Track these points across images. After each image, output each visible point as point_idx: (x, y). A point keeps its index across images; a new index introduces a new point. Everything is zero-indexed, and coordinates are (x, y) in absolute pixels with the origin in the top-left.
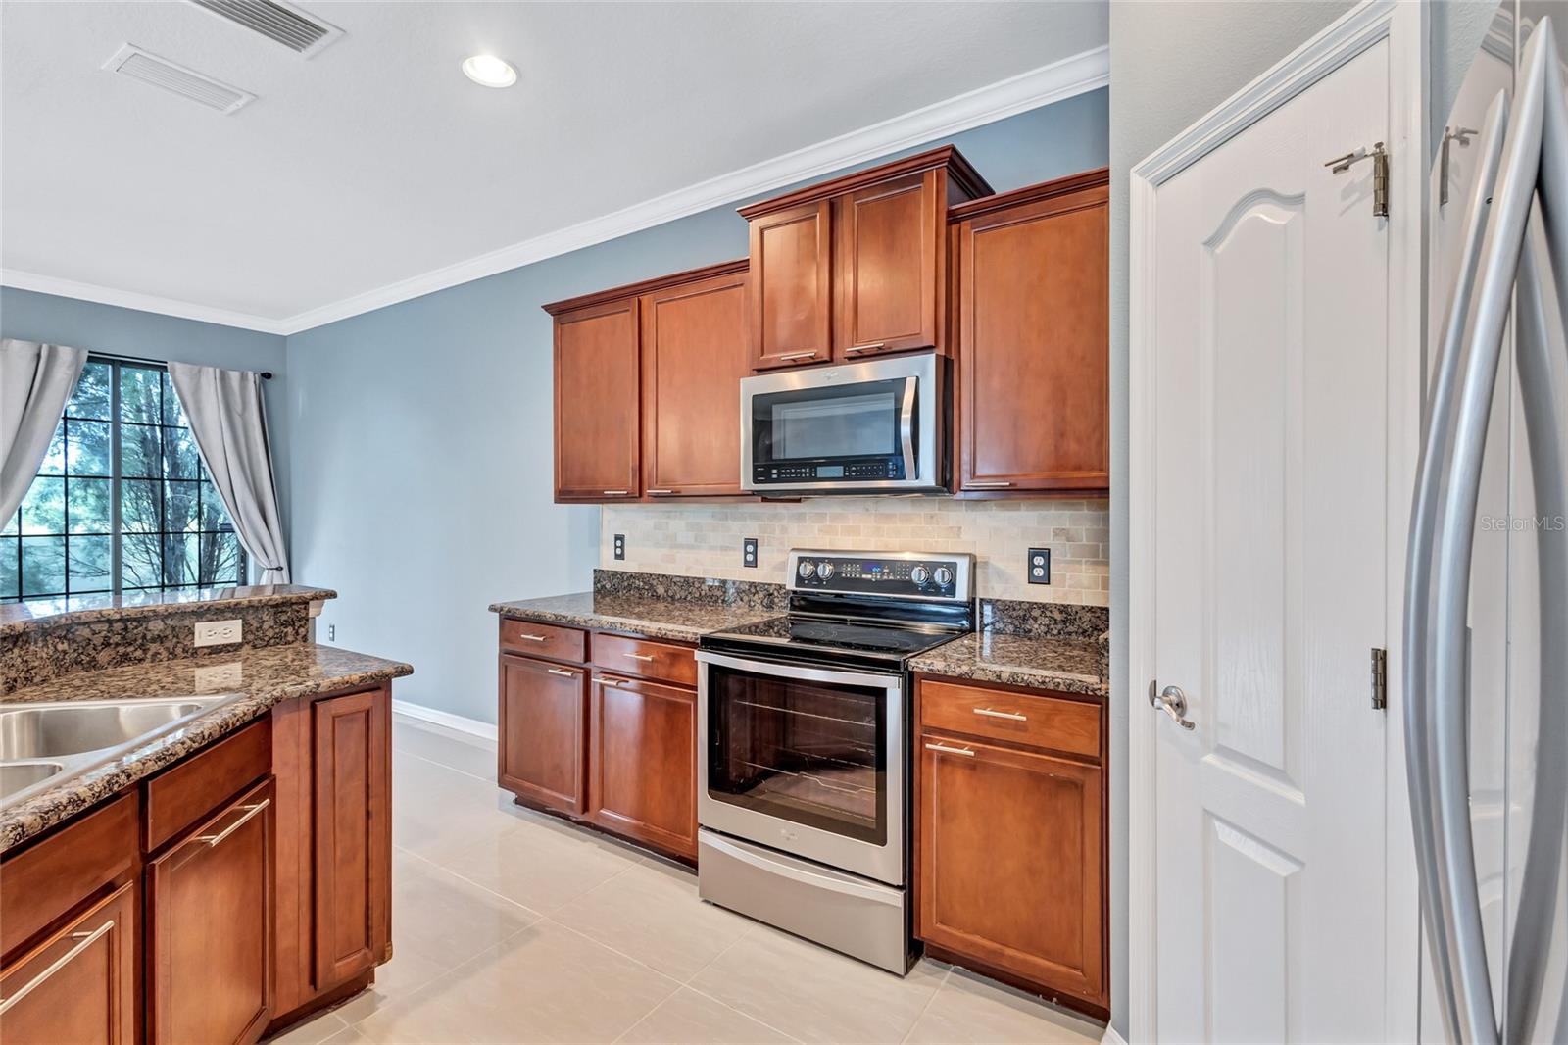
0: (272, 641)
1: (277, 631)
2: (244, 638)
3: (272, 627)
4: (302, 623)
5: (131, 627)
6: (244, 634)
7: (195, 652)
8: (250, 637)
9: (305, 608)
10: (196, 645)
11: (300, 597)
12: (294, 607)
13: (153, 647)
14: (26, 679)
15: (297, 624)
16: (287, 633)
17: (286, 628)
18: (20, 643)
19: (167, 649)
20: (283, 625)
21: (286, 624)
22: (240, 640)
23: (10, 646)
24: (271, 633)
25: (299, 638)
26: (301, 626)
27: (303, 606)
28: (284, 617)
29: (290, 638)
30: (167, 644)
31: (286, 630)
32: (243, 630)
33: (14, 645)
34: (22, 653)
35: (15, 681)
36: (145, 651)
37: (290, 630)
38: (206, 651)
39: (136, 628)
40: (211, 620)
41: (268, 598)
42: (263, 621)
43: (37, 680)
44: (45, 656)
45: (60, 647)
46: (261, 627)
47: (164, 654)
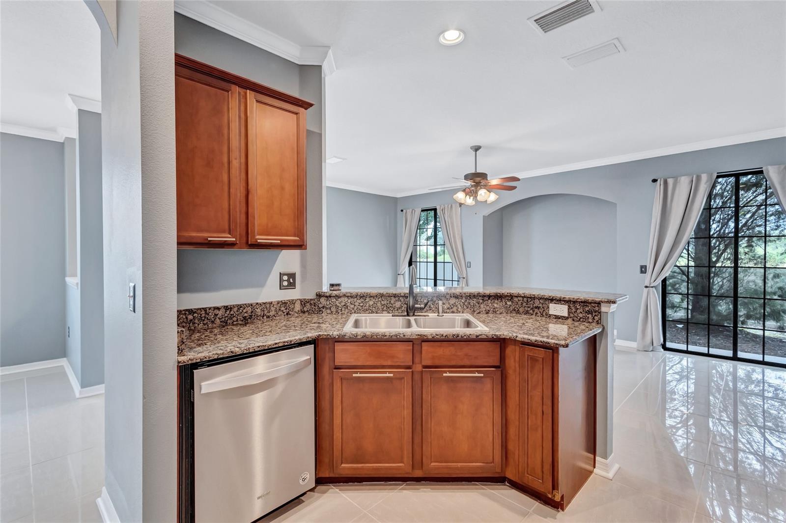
0: (582, 320)
1: (584, 315)
2: (569, 315)
3: (581, 313)
4: (596, 314)
5: (529, 301)
6: (569, 313)
7: (550, 316)
8: (572, 315)
9: (598, 306)
10: (550, 313)
11: (593, 300)
12: (592, 304)
13: (536, 310)
14: (493, 311)
15: (594, 314)
16: (588, 317)
17: (588, 314)
18: (491, 299)
19: (540, 312)
20: (586, 312)
21: (589, 312)
22: (567, 316)
23: (487, 299)
24: (581, 315)
25: (595, 321)
26: (595, 315)
27: (597, 305)
28: (587, 309)
29: (590, 320)
30: (541, 310)
31: (588, 316)
32: (569, 311)
33: (489, 299)
34: (492, 302)
35: (489, 311)
36: (533, 311)
37: (590, 316)
38: (554, 317)
39: (530, 301)
40: (556, 304)
41: (578, 298)
42: (578, 309)
43: (498, 312)
44: (501, 305)
45: (508, 303)
46: (576, 311)
47: (539, 314)
